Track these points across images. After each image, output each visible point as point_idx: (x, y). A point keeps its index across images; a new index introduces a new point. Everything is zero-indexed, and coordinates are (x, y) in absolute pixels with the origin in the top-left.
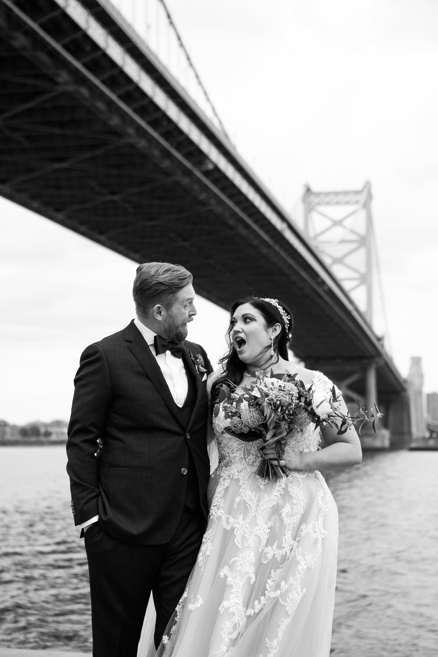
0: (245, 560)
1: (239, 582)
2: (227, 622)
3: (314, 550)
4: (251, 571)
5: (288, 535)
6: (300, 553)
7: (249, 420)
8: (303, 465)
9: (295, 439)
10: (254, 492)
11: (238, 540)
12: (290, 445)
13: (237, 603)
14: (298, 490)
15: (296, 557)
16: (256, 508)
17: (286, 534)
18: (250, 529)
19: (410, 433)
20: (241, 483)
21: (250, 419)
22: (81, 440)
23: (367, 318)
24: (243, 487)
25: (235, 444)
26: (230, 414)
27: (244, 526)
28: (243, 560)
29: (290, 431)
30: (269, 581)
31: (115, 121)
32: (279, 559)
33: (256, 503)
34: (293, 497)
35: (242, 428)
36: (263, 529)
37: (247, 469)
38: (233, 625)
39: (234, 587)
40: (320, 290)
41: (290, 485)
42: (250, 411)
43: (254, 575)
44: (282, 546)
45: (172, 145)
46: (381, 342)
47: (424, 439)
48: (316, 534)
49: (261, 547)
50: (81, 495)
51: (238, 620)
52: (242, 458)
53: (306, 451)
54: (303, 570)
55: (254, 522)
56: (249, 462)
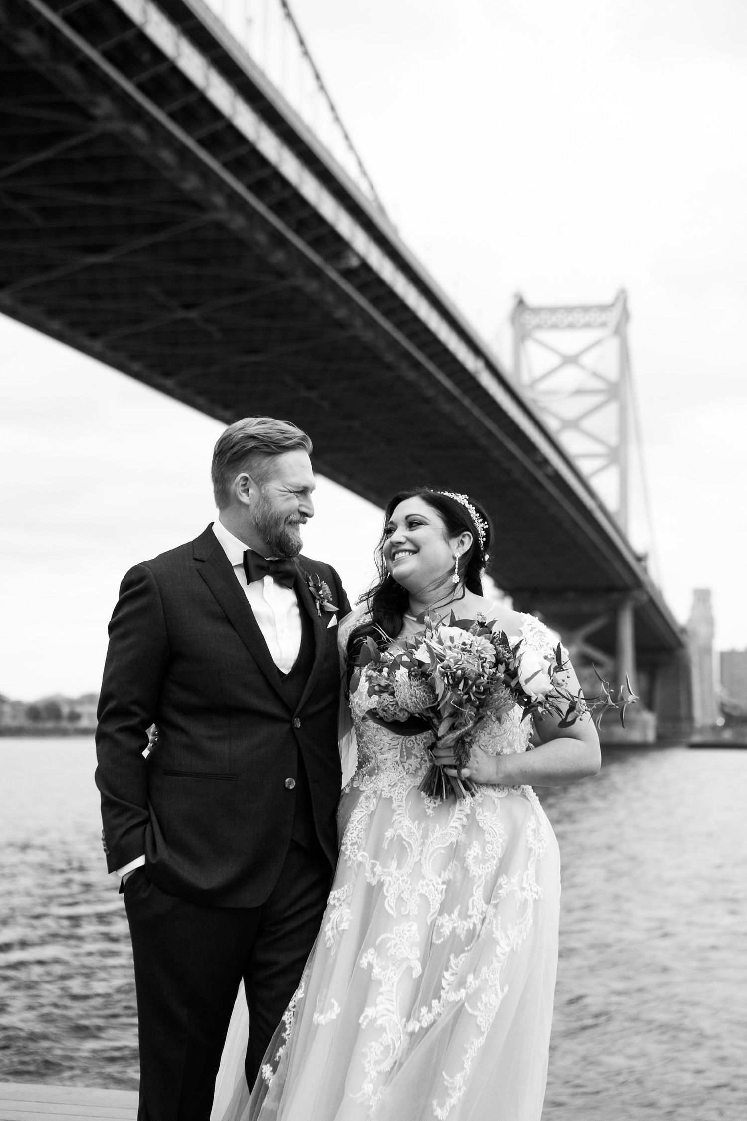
0: (403, 937)
1: (392, 974)
2: (373, 1043)
3: (522, 920)
4: (414, 956)
5: (478, 894)
6: (499, 926)
7: (409, 701)
8: (501, 776)
9: (489, 731)
10: (417, 822)
11: (390, 903)
12: (481, 742)
13: (389, 1011)
14: (493, 819)
15: (493, 933)
16: (420, 849)
17: (474, 893)
18: (411, 885)
19: (690, 718)
20: (395, 805)
21: (410, 698)
22: (117, 727)
23: (620, 522)
24: (398, 812)
25: (387, 738)
26: (377, 688)
27: (401, 879)
28: (400, 937)
29: (479, 719)
30: (447, 974)
31: (191, 183)
32: (463, 937)
33: (420, 841)
34: (485, 831)
35: (396, 714)
36: (433, 885)
37: (405, 781)
38: (382, 1048)
39: (384, 984)
40: (539, 475)
41: (479, 810)
42: (411, 685)
43: (420, 964)
44: (468, 913)
45: (289, 225)
46: (643, 564)
47: (714, 729)
48: (525, 893)
49: (430, 914)
50: (117, 821)
51: (393, 1040)
52: (397, 763)
53: (507, 751)
54: (504, 954)
55: (417, 874)
56: (409, 768)
